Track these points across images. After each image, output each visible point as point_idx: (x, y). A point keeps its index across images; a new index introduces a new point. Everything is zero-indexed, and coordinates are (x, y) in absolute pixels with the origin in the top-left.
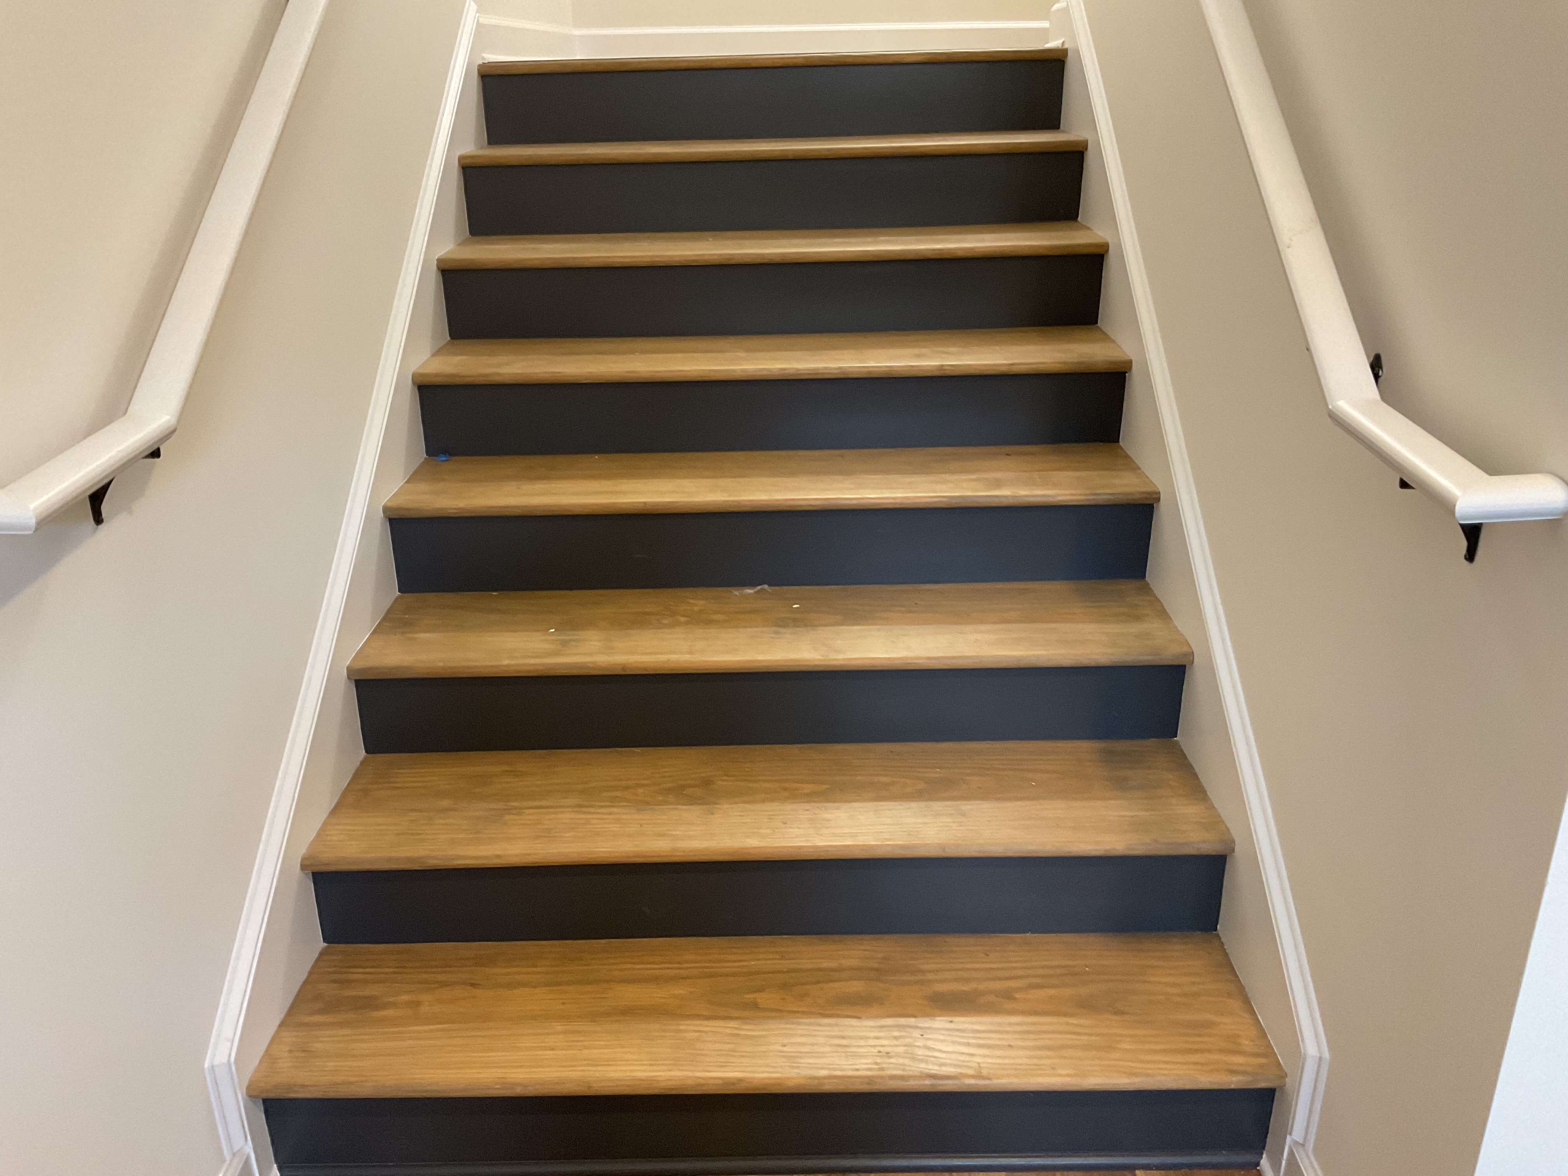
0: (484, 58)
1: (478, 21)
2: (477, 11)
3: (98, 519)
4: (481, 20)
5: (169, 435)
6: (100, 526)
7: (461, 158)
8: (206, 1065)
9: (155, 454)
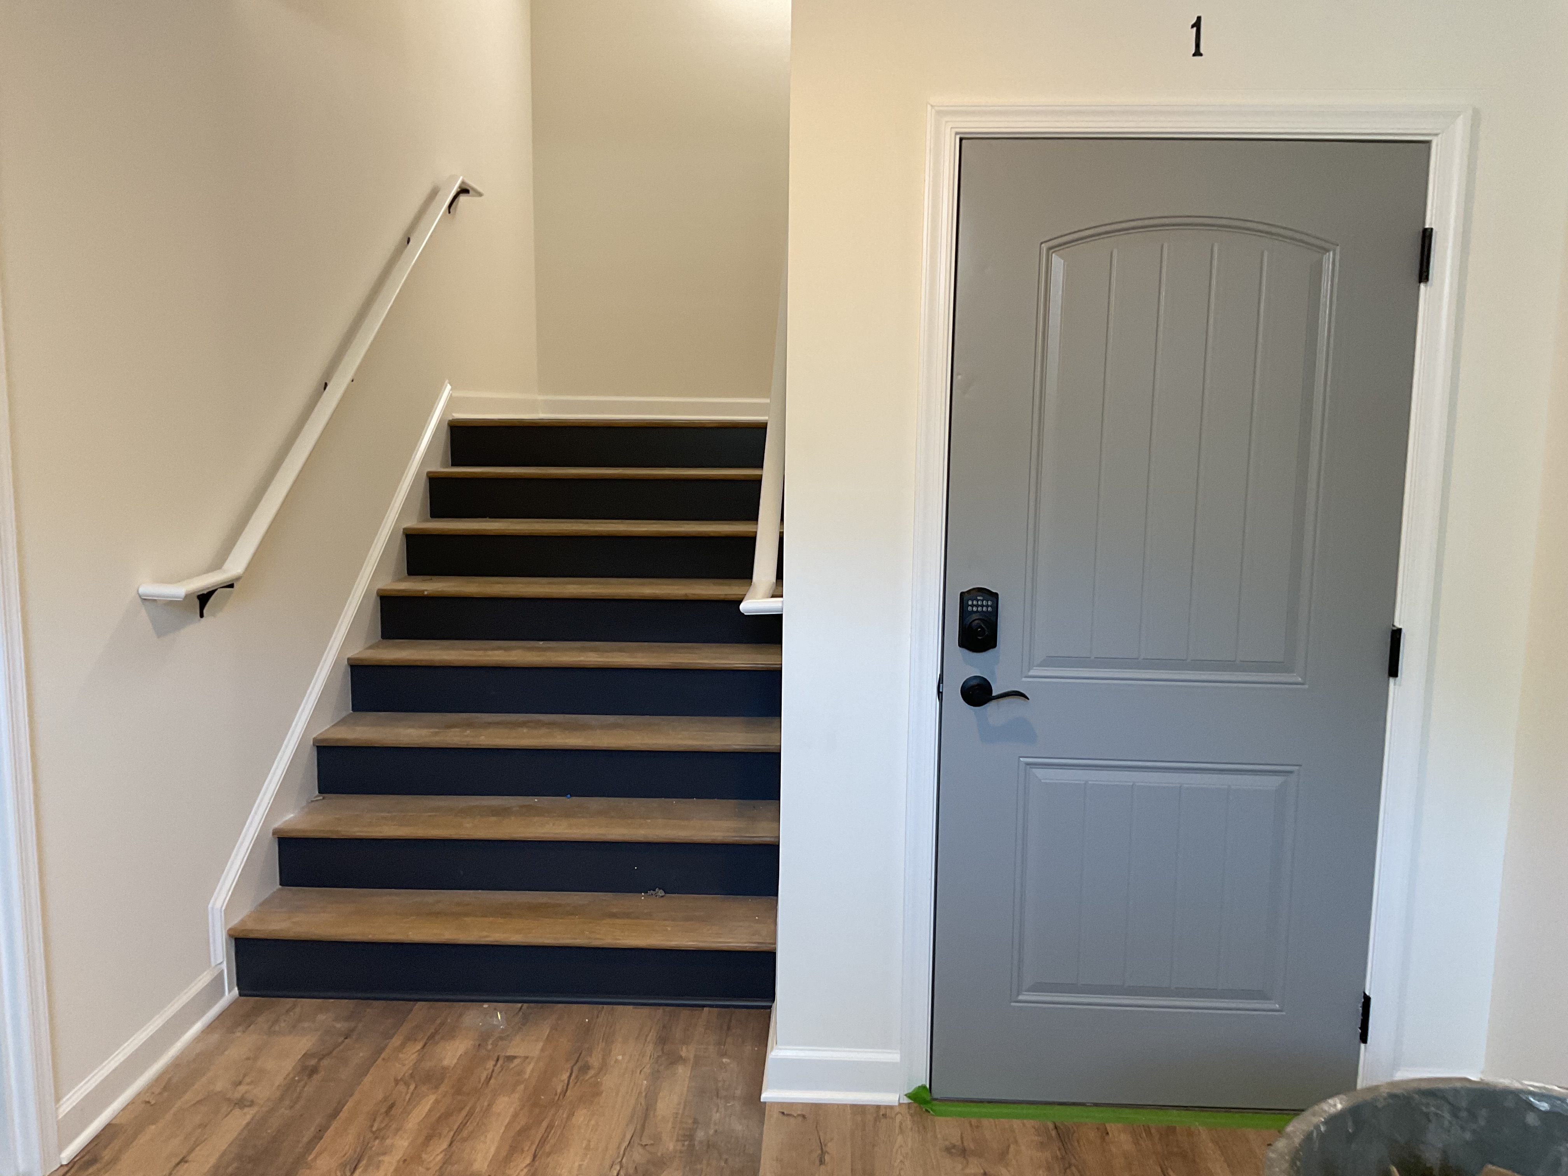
0: (453, 416)
1: (451, 395)
2: (451, 390)
3: (202, 616)
4: (454, 395)
5: (238, 579)
6: (202, 619)
7: (428, 473)
8: (210, 906)
9: (231, 586)
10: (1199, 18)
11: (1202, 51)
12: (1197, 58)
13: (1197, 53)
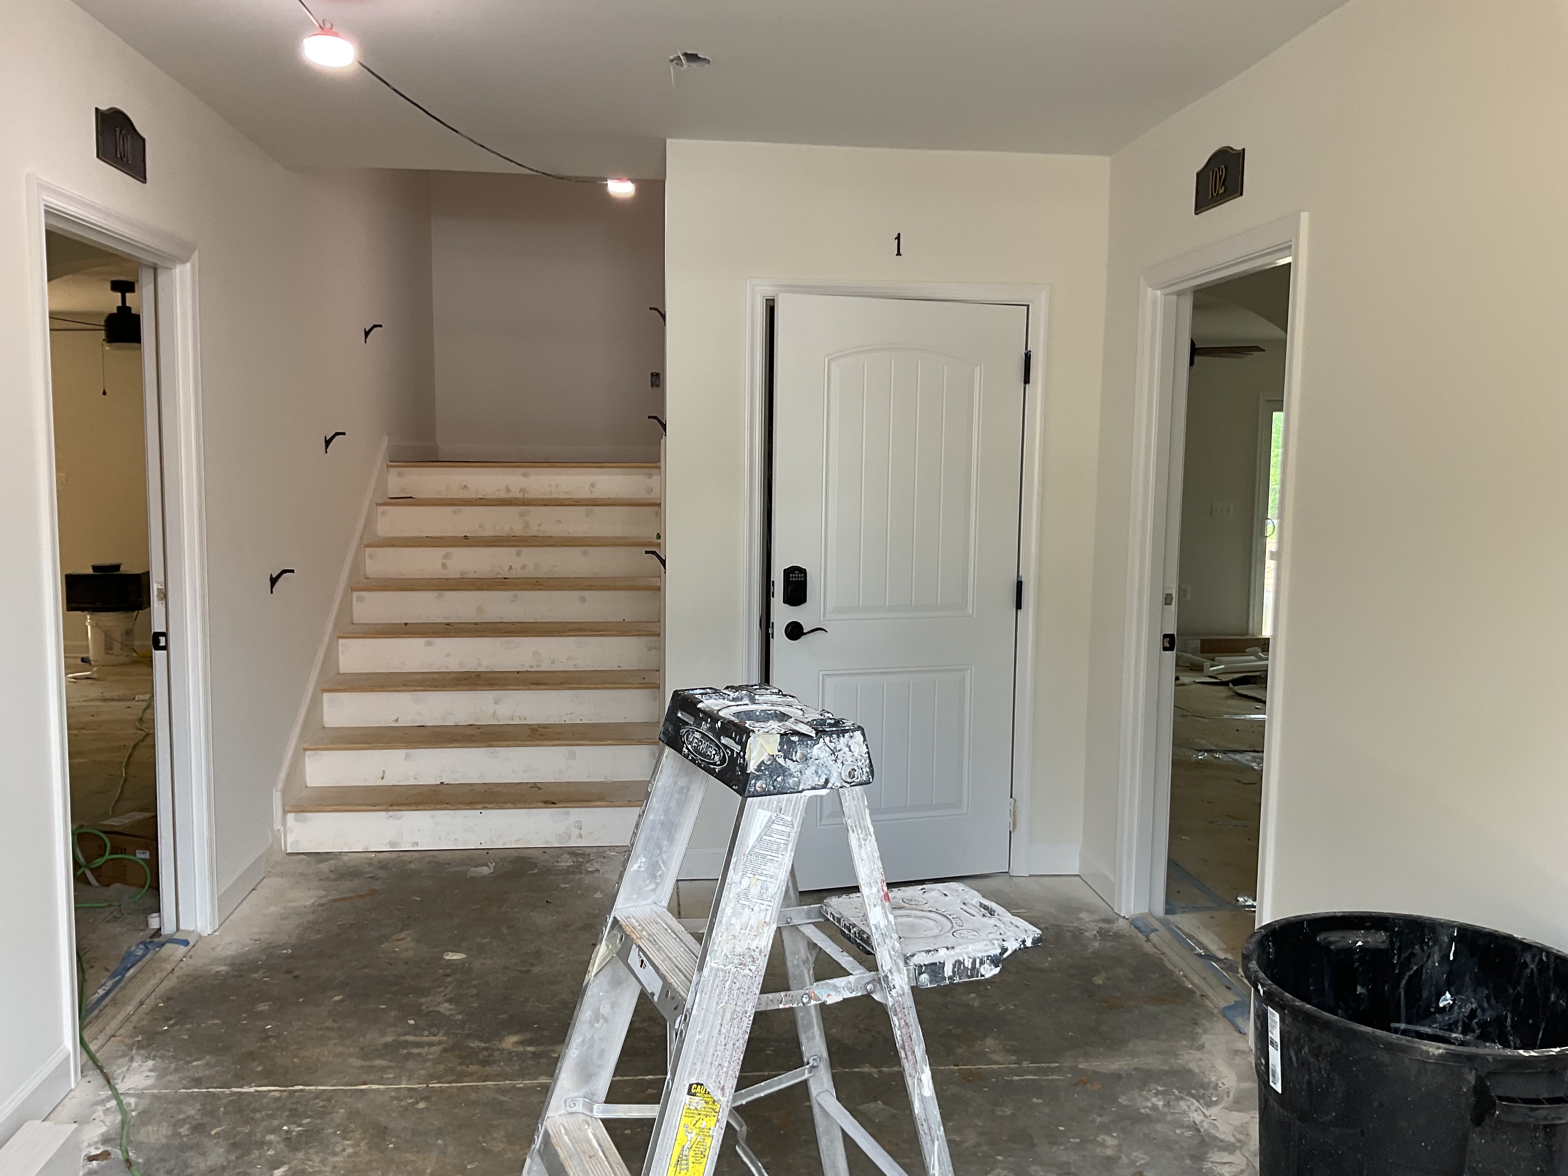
1: (388, 444)
3: (272, 592)
6: (271, 595)
10: (899, 234)
11: (901, 253)
12: (899, 257)
13: (899, 254)
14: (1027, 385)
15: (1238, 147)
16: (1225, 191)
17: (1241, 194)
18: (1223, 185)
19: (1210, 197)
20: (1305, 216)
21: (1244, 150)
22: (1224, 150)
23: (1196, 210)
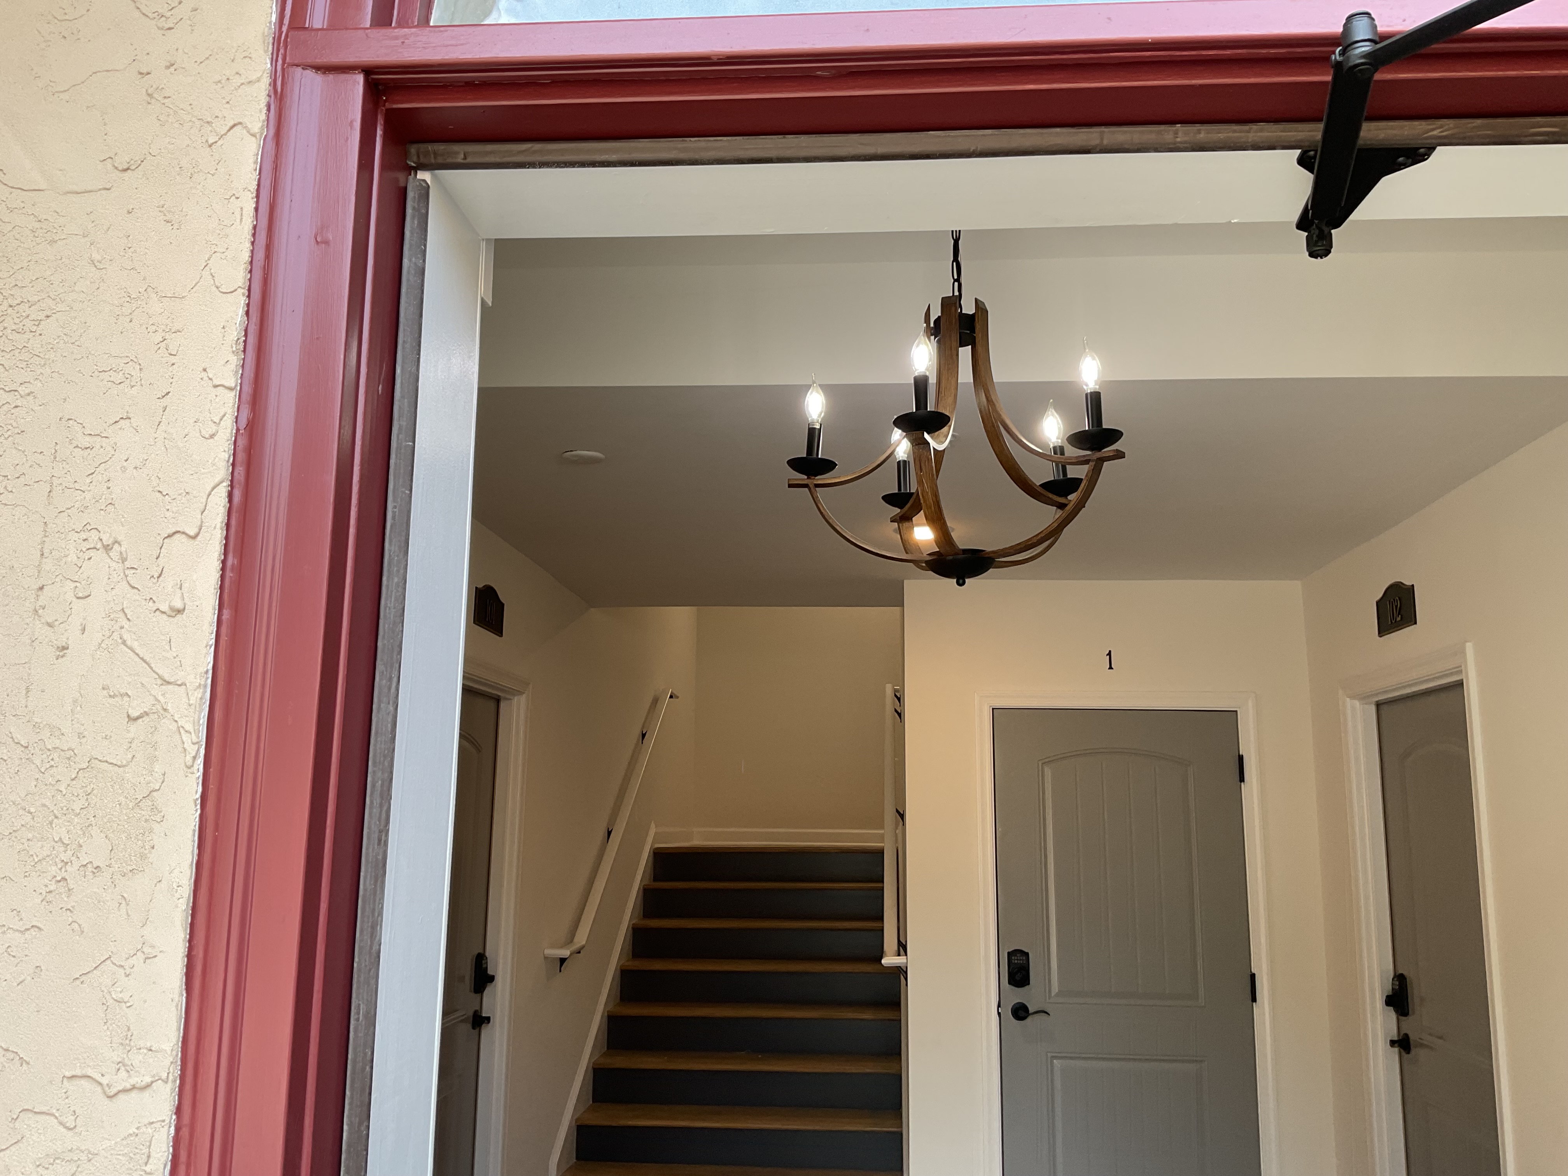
0: (655, 846)
1: (654, 831)
2: (654, 828)
3: (560, 971)
7: (644, 886)
9: (579, 952)
10: (1110, 651)
11: (1113, 667)
12: (1111, 670)
13: (1111, 668)
14: (1242, 784)
15: (1408, 583)
16: (1402, 618)
17: (1416, 623)
18: (1399, 614)
19: (1390, 623)
20: (1469, 647)
21: (1413, 585)
22: (1397, 585)
23: (1379, 633)
